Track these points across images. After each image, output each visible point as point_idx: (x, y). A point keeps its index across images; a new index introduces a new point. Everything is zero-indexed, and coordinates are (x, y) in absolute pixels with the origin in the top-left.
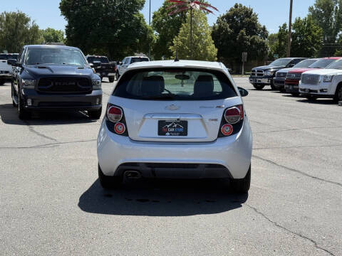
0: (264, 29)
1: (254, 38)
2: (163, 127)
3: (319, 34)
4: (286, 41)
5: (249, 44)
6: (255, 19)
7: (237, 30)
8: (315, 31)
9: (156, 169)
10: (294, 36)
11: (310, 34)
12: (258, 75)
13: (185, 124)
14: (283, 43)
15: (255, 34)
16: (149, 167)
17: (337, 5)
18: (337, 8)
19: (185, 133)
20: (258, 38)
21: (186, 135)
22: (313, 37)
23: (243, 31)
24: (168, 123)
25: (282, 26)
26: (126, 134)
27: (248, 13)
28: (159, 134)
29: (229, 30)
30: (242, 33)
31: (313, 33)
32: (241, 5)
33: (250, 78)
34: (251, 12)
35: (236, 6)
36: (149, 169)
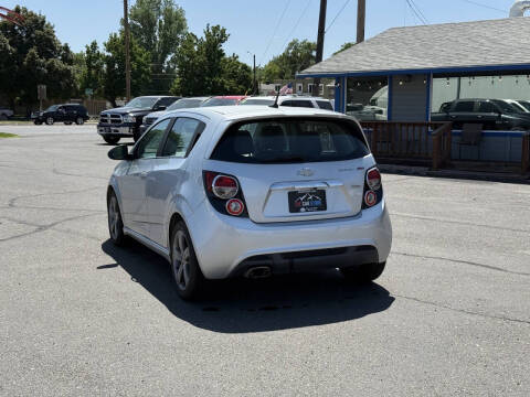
0: (66, 48)
1: (52, 63)
2: (295, 201)
3: (147, 59)
4: (98, 68)
5: (46, 71)
6: (51, 33)
7: (22, 48)
8: (141, 55)
9: (296, 260)
10: (109, 61)
11: (134, 59)
12: (112, 121)
13: (322, 194)
14: (93, 72)
15: (52, 56)
16: (285, 258)
17: (161, 17)
18: (161, 22)
19: (323, 207)
20: (58, 62)
21: (325, 209)
22: (139, 64)
23: (33, 50)
24: (302, 195)
25: (89, 45)
26: (244, 214)
27: (38, 23)
28: (291, 211)
29: (9, 47)
30: (33, 54)
31: (138, 58)
32: (25, 10)
33: (98, 126)
34: (44, 22)
35: (18, 10)
36: (287, 261)
